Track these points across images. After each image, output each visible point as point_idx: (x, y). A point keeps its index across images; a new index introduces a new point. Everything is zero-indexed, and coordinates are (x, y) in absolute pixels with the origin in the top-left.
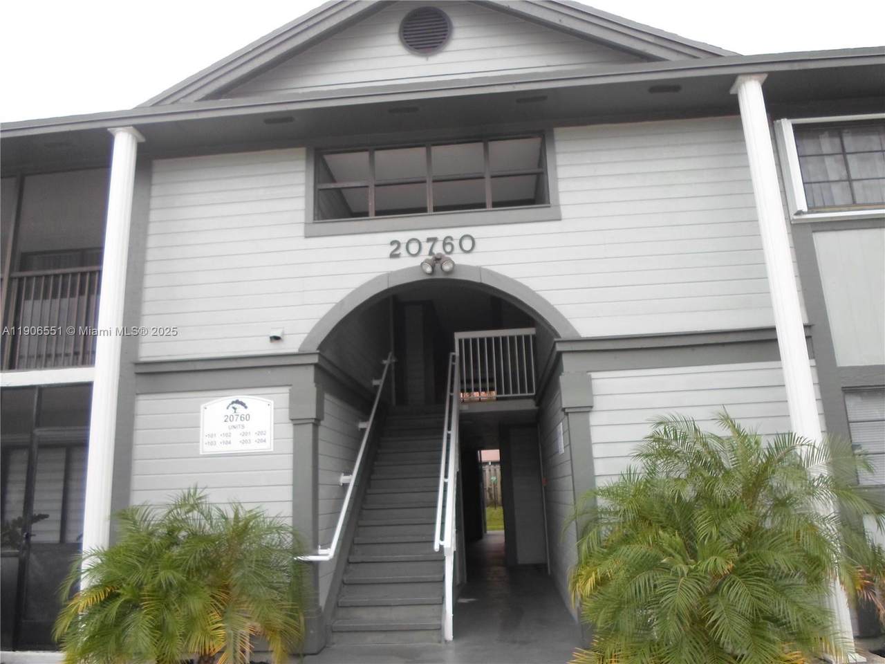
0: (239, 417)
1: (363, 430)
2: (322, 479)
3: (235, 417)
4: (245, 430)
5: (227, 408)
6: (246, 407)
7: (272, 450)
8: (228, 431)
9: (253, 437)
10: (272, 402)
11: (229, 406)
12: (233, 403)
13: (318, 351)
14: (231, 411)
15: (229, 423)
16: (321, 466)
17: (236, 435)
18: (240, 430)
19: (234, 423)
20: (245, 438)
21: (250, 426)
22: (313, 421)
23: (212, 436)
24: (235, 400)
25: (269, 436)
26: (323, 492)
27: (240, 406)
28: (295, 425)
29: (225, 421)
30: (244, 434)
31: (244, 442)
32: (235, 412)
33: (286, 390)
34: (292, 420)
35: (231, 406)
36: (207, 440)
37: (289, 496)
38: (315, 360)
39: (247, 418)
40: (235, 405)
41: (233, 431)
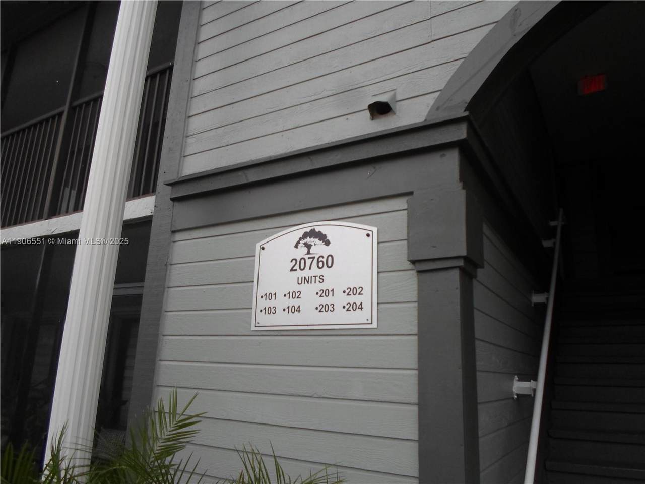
0: (315, 261)
1: (543, 307)
2: (483, 393)
3: (309, 262)
4: (324, 286)
5: (296, 246)
6: (327, 243)
7: (375, 325)
8: (297, 288)
9: (340, 300)
10: (375, 230)
11: (298, 243)
12: (306, 235)
13: (467, 114)
14: (303, 250)
15: (300, 274)
16: (479, 365)
17: (309, 296)
18: (317, 287)
19: (307, 273)
20: (324, 301)
21: (334, 278)
22: (461, 263)
23: (270, 296)
24: (308, 230)
25: (367, 299)
26: (485, 418)
27: (317, 240)
28: (420, 272)
29: (292, 270)
30: (325, 293)
31: (324, 308)
32: (309, 253)
33: (401, 203)
34: (414, 262)
35: (302, 242)
36: (263, 303)
37: (411, 429)
38: (461, 133)
39: (327, 262)
40: (308, 240)
41: (304, 288)
